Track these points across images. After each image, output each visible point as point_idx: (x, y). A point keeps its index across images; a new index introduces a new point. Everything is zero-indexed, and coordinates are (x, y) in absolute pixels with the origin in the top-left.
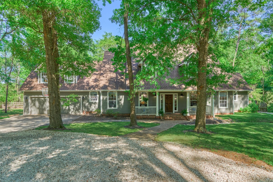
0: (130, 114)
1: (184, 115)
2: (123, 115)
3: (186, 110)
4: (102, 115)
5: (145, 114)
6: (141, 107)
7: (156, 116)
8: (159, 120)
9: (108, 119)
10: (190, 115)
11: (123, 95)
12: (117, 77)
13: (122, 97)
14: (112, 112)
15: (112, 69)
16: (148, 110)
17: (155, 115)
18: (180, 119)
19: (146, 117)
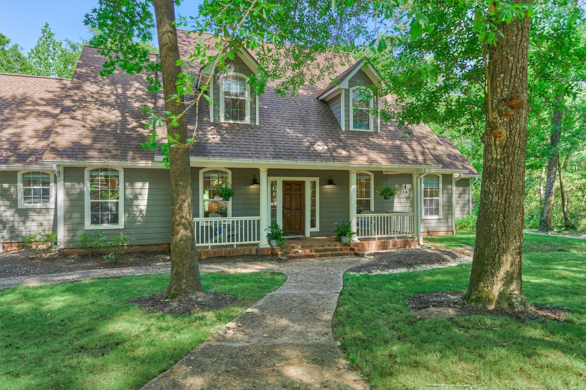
0: (169, 244)
1: (345, 239)
2: (144, 249)
3: (348, 226)
4: (63, 254)
5: (222, 244)
6: (209, 219)
7: (261, 247)
8: (272, 260)
9: (84, 265)
10: (359, 241)
11: (144, 181)
12: (124, 122)
13: (143, 189)
14: (102, 241)
15: (108, 96)
16: (233, 230)
17: (257, 245)
18: (334, 252)
19: (226, 252)
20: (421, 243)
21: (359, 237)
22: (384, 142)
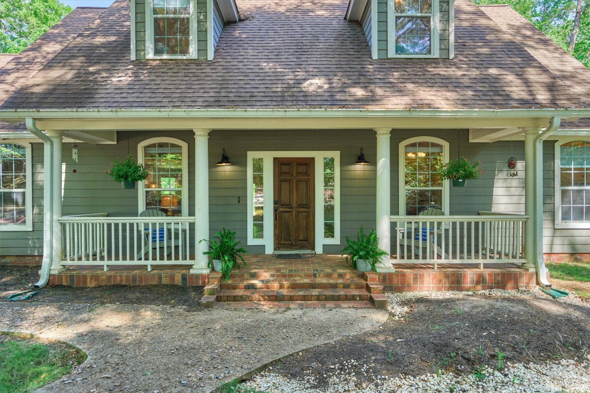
1: (363, 266)
7: (193, 272)
10: (393, 270)
19: (128, 278)
20: (544, 280)
21: (395, 261)
22: (459, 73)
